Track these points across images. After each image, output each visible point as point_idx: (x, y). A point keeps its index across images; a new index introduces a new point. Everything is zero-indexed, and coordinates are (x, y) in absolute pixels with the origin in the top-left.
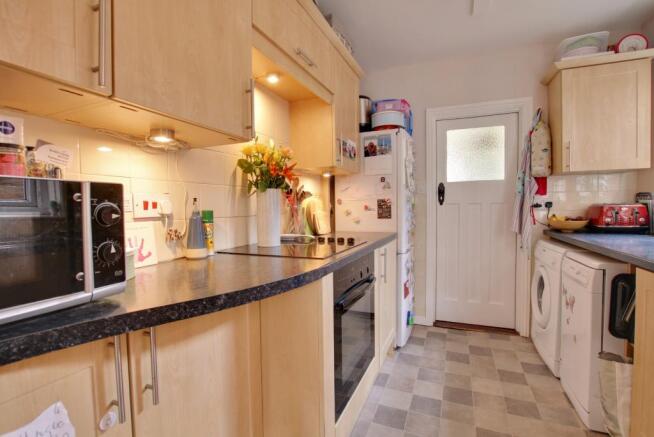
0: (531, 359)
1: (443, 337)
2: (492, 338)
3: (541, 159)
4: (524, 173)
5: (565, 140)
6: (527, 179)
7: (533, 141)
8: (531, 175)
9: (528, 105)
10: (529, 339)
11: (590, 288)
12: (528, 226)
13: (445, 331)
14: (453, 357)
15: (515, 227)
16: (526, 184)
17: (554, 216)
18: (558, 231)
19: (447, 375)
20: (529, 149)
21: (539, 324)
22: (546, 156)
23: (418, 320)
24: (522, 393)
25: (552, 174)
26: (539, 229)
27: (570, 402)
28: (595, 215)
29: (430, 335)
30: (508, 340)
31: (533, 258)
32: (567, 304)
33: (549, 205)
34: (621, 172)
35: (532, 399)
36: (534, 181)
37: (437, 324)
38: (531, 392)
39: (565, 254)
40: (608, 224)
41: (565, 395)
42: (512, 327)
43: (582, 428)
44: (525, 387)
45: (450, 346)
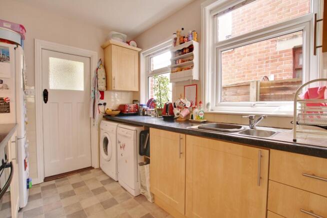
0: (104, 178)
1: (53, 185)
2: (82, 175)
3: (103, 82)
4: (95, 88)
5: (113, 76)
6: (96, 91)
7: (98, 73)
8: (98, 90)
9: (96, 55)
10: (100, 169)
11: (132, 139)
12: (97, 115)
13: (53, 182)
14: (64, 196)
15: (91, 115)
16: (96, 94)
17: (108, 109)
18: (110, 115)
19: (65, 208)
20: (97, 76)
21: (105, 160)
22: (104, 81)
23: (33, 182)
24: (106, 196)
25: (106, 90)
26: (101, 115)
27: (124, 189)
28: (122, 109)
29: (43, 188)
30: (90, 173)
31: (99, 129)
32: (121, 147)
33: (105, 104)
34: (128, 92)
35: (111, 196)
36: (99, 93)
37: (46, 179)
38: (110, 194)
39: (117, 126)
40: (127, 112)
41: (122, 187)
42: (90, 166)
43: (133, 197)
44: (106, 192)
45: (61, 190)
